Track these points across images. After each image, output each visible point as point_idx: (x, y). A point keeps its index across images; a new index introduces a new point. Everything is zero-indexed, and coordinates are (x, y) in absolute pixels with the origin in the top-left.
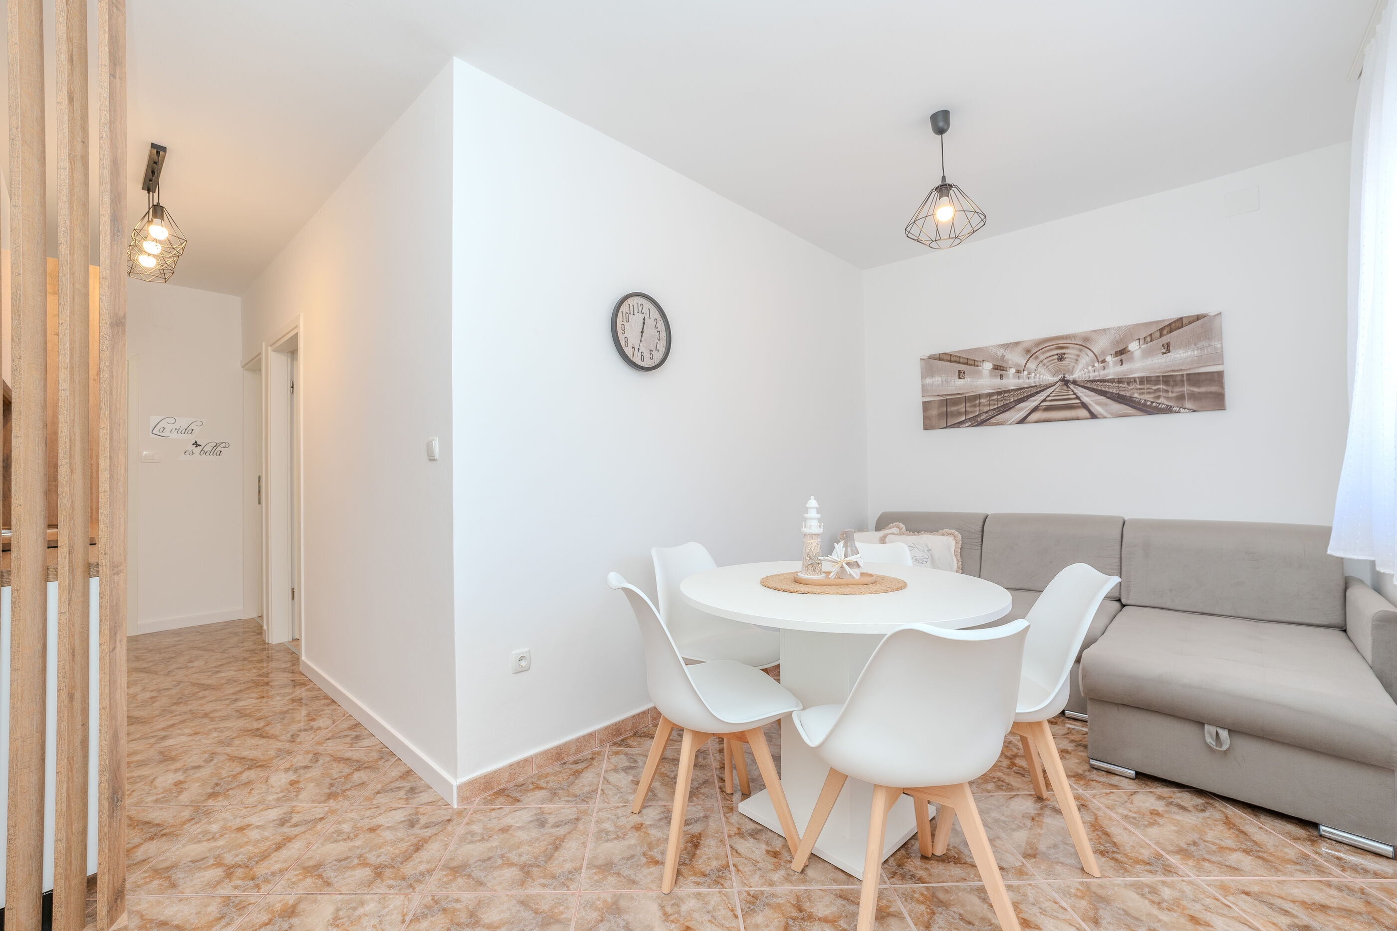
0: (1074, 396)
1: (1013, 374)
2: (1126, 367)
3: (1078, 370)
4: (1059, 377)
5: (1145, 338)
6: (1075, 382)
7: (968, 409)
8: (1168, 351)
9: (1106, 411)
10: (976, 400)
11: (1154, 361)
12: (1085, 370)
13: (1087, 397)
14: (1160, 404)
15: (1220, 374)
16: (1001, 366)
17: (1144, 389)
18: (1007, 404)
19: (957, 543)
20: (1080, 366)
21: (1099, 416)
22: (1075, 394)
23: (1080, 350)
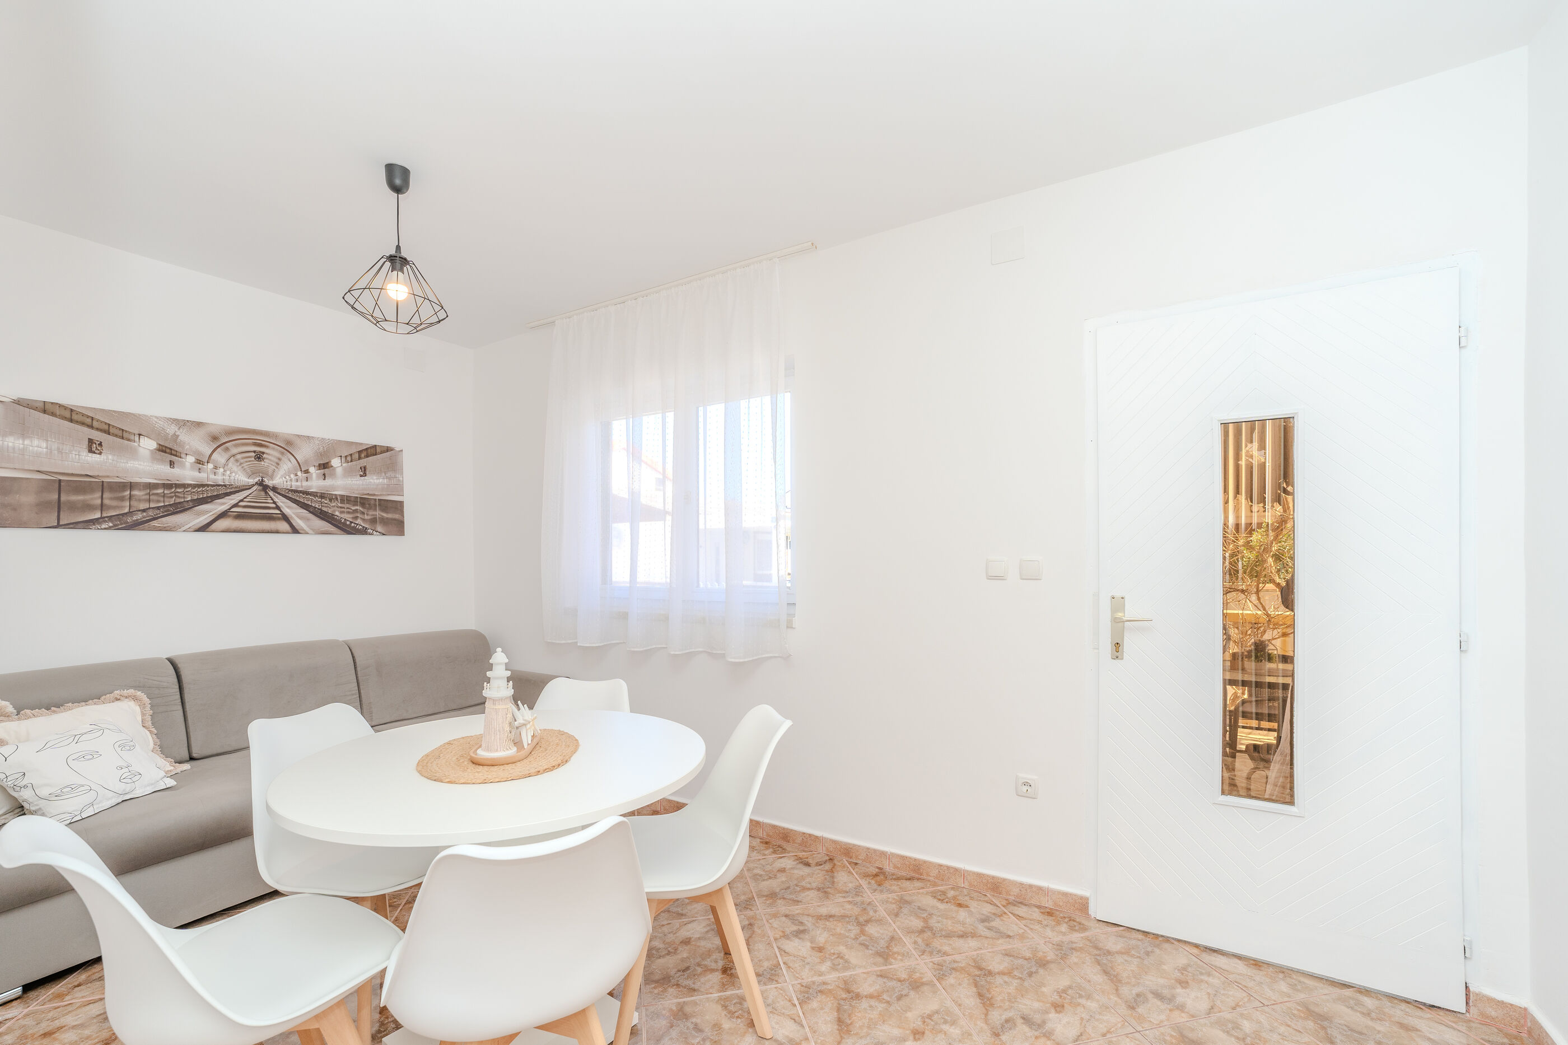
0: (274, 505)
1: (191, 464)
2: (328, 482)
3: (279, 476)
4: (256, 480)
5: (346, 457)
6: (274, 489)
8: (365, 475)
9: (308, 526)
10: (124, 490)
11: (353, 482)
12: (287, 477)
13: (289, 509)
14: (357, 524)
15: (401, 503)
16: (171, 449)
17: (344, 508)
18: (180, 503)
20: (281, 472)
21: (300, 531)
22: (274, 503)
23: (282, 453)
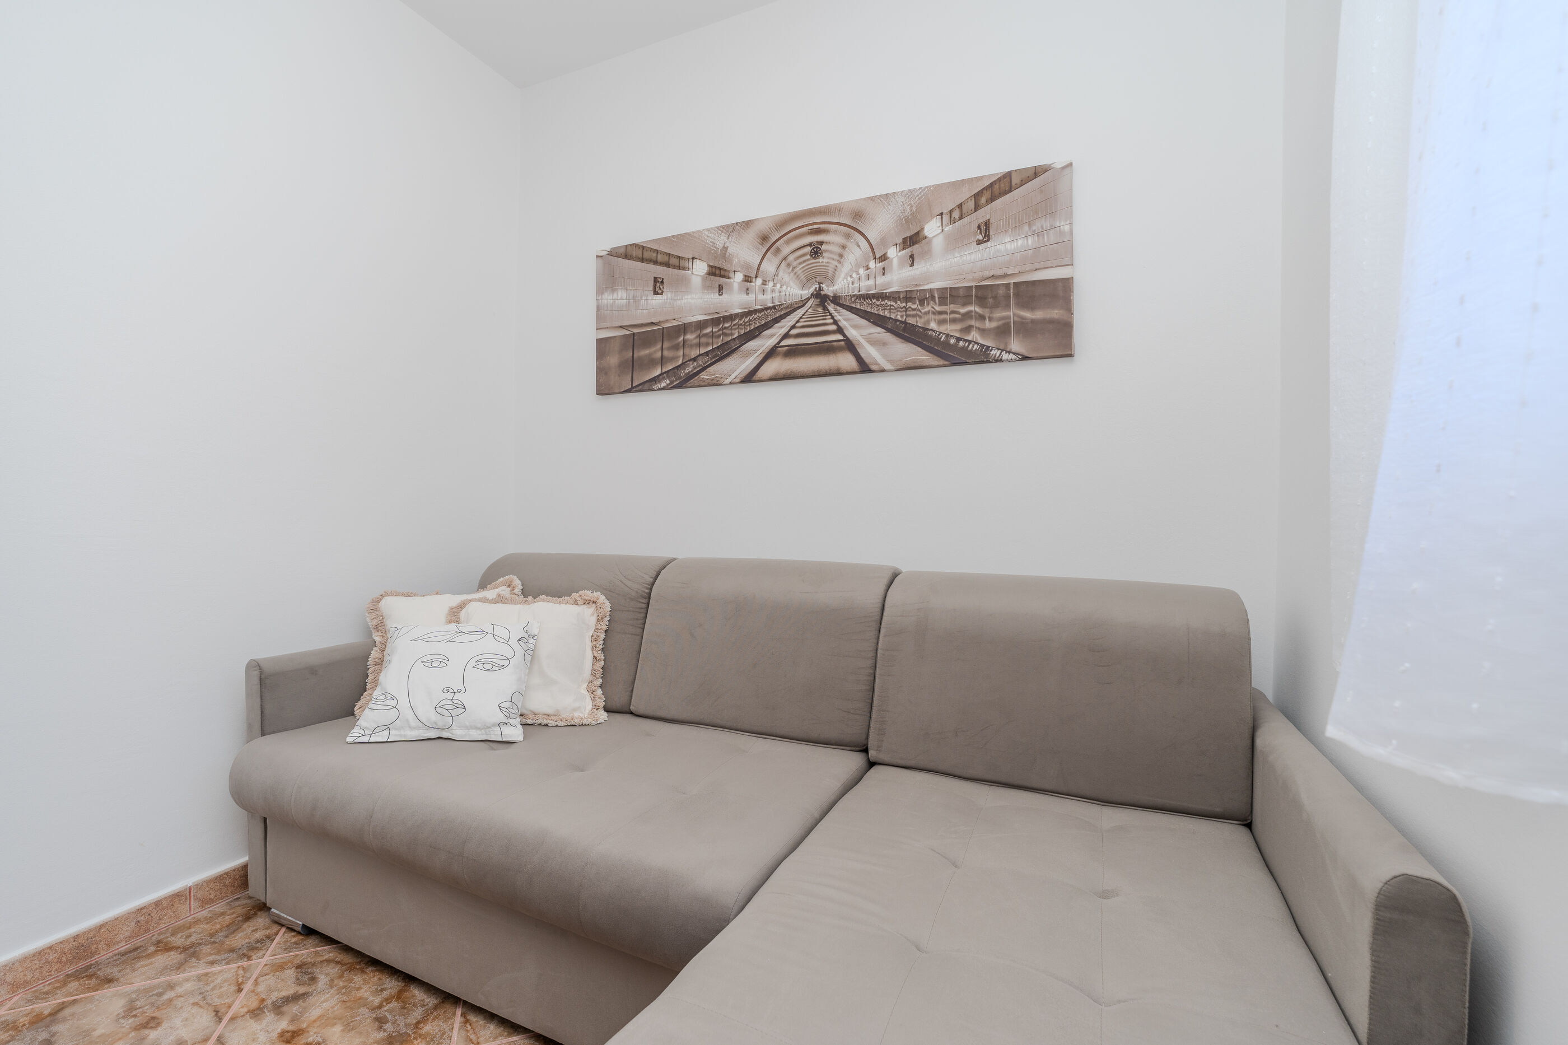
0: (834, 327)
1: (739, 283)
2: (920, 268)
3: (842, 276)
4: (812, 290)
5: (951, 212)
6: (836, 300)
7: (666, 353)
8: (987, 238)
9: (884, 356)
10: (679, 336)
11: (964, 258)
12: (854, 275)
13: (857, 329)
14: (970, 342)
15: (1067, 283)
16: (720, 269)
17: (945, 313)
18: (727, 343)
19: (599, 620)
20: (846, 268)
21: (873, 367)
22: (835, 322)
23: (848, 236)
